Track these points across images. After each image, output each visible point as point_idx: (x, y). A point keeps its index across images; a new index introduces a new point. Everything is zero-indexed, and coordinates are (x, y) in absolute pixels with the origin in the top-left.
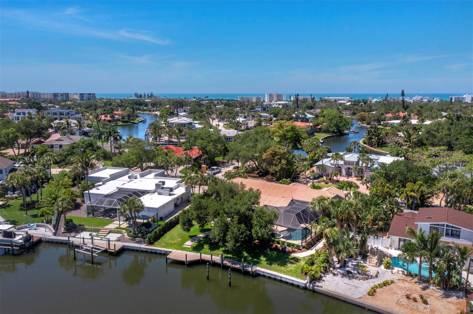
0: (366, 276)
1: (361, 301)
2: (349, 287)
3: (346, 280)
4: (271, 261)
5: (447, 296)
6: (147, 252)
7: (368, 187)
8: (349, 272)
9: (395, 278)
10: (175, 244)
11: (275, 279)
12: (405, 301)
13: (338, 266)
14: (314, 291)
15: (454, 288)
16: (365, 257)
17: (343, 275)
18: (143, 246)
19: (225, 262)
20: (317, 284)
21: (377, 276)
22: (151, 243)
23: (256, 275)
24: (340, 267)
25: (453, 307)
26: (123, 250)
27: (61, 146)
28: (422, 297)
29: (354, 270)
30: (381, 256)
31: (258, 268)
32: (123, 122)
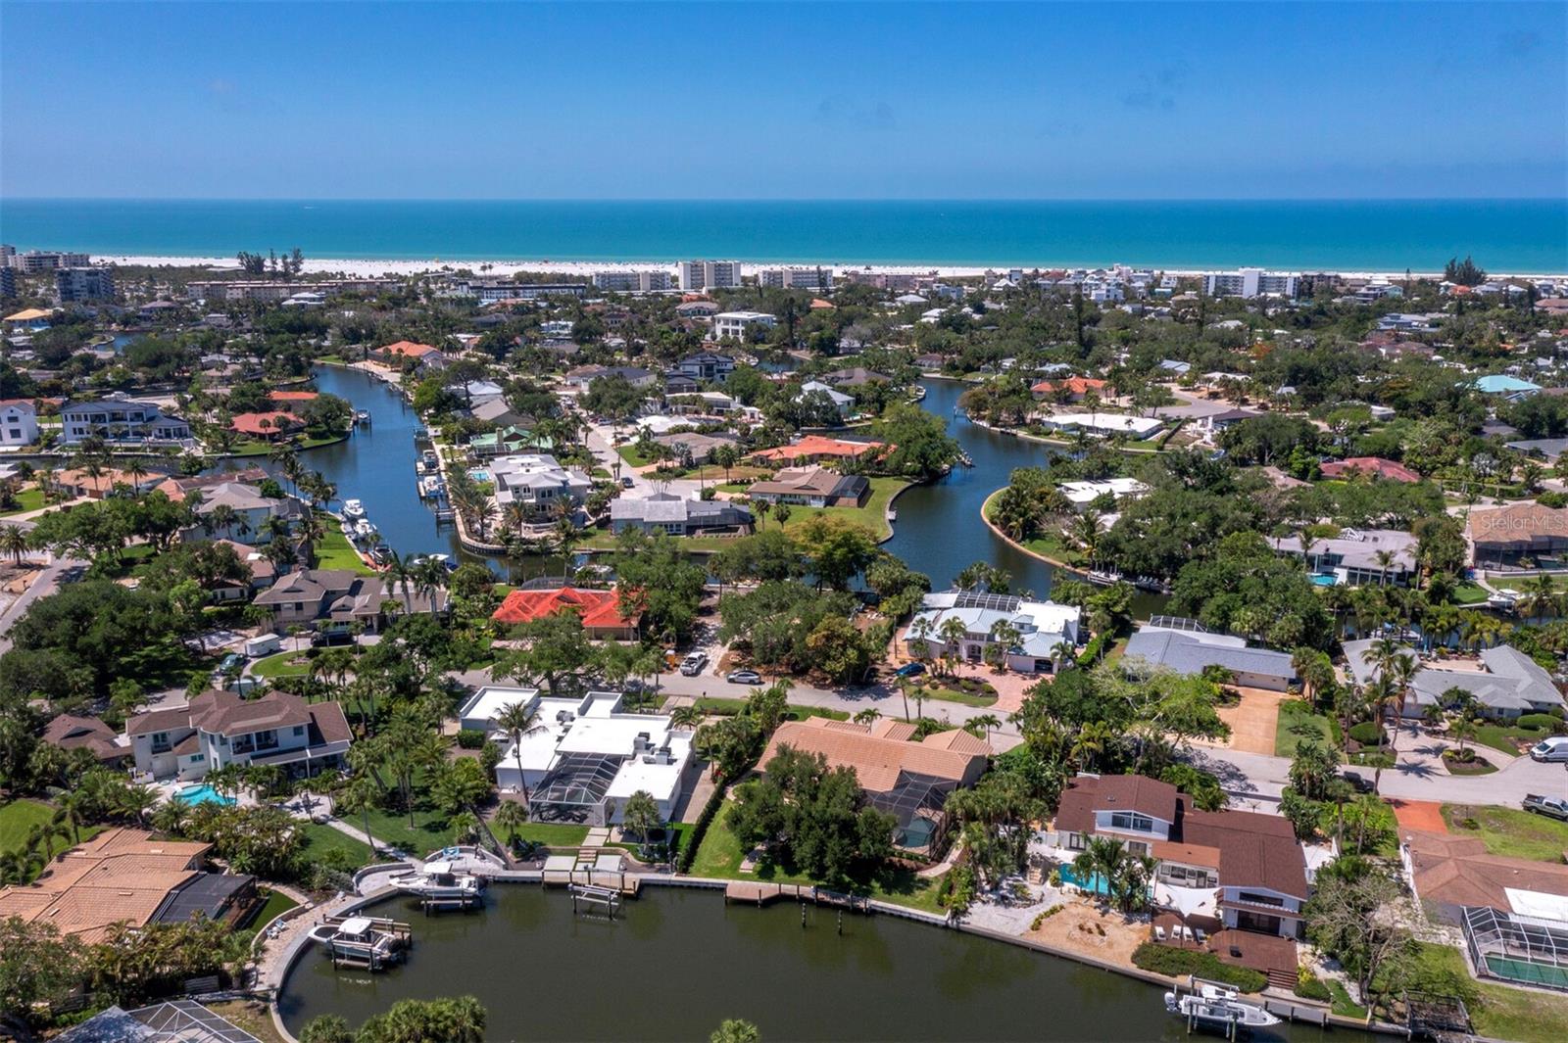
0: (1028, 902)
1: (1023, 940)
2: (1005, 920)
3: (1001, 909)
4: (889, 888)
5: (1129, 921)
6: (681, 887)
7: (1019, 727)
8: (1004, 898)
9: (1064, 900)
10: (723, 868)
11: (901, 917)
12: (1077, 933)
13: (988, 888)
14: (959, 931)
15: (1138, 911)
16: (1023, 869)
17: (997, 903)
18: (674, 878)
19: (820, 896)
20: (962, 919)
21: (1041, 901)
22: (685, 871)
23: (872, 912)
24: (991, 891)
25: (1134, 936)
27: (299, 606)
28: (1098, 926)
29: (1011, 892)
30: (1047, 866)
31: (873, 902)
32: (313, 436)
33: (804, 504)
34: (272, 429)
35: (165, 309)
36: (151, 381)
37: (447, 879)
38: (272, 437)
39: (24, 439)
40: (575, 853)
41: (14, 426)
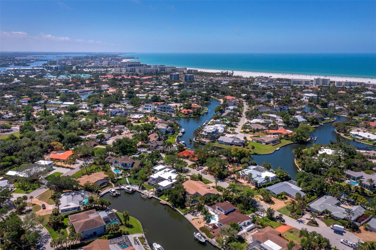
0: (196, 216)
2: (190, 217)
4: (181, 208)
5: (205, 223)
10: (164, 198)
11: (178, 212)
12: (197, 222)
17: (192, 215)
18: (157, 197)
19: (171, 206)
20: (185, 215)
21: (198, 216)
22: (158, 197)
24: (193, 213)
25: (203, 225)
26: (152, 197)
27: (152, 146)
28: (201, 222)
29: (195, 214)
31: (177, 209)
32: (194, 115)
33: (262, 143)
34: (186, 113)
35: (198, 84)
36: (180, 100)
37: (129, 188)
38: (186, 114)
39: (151, 110)
40: (148, 190)
41: (150, 108)
